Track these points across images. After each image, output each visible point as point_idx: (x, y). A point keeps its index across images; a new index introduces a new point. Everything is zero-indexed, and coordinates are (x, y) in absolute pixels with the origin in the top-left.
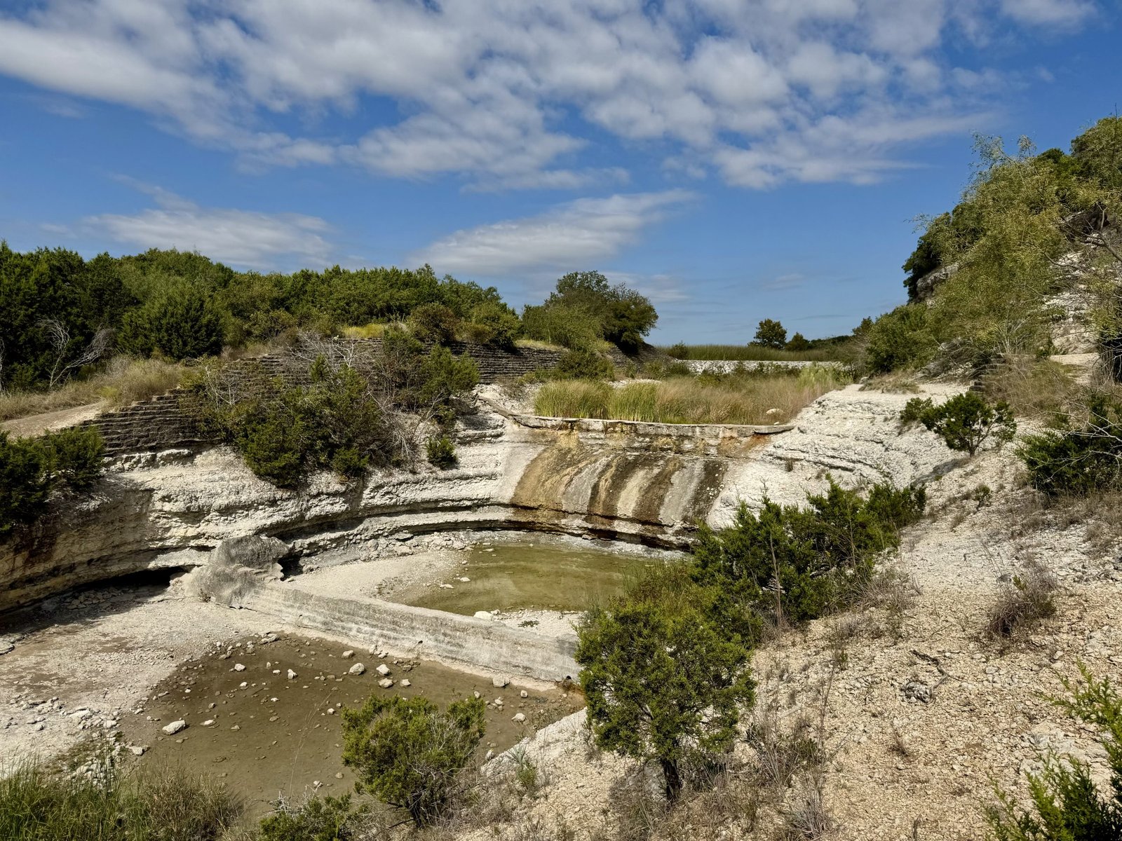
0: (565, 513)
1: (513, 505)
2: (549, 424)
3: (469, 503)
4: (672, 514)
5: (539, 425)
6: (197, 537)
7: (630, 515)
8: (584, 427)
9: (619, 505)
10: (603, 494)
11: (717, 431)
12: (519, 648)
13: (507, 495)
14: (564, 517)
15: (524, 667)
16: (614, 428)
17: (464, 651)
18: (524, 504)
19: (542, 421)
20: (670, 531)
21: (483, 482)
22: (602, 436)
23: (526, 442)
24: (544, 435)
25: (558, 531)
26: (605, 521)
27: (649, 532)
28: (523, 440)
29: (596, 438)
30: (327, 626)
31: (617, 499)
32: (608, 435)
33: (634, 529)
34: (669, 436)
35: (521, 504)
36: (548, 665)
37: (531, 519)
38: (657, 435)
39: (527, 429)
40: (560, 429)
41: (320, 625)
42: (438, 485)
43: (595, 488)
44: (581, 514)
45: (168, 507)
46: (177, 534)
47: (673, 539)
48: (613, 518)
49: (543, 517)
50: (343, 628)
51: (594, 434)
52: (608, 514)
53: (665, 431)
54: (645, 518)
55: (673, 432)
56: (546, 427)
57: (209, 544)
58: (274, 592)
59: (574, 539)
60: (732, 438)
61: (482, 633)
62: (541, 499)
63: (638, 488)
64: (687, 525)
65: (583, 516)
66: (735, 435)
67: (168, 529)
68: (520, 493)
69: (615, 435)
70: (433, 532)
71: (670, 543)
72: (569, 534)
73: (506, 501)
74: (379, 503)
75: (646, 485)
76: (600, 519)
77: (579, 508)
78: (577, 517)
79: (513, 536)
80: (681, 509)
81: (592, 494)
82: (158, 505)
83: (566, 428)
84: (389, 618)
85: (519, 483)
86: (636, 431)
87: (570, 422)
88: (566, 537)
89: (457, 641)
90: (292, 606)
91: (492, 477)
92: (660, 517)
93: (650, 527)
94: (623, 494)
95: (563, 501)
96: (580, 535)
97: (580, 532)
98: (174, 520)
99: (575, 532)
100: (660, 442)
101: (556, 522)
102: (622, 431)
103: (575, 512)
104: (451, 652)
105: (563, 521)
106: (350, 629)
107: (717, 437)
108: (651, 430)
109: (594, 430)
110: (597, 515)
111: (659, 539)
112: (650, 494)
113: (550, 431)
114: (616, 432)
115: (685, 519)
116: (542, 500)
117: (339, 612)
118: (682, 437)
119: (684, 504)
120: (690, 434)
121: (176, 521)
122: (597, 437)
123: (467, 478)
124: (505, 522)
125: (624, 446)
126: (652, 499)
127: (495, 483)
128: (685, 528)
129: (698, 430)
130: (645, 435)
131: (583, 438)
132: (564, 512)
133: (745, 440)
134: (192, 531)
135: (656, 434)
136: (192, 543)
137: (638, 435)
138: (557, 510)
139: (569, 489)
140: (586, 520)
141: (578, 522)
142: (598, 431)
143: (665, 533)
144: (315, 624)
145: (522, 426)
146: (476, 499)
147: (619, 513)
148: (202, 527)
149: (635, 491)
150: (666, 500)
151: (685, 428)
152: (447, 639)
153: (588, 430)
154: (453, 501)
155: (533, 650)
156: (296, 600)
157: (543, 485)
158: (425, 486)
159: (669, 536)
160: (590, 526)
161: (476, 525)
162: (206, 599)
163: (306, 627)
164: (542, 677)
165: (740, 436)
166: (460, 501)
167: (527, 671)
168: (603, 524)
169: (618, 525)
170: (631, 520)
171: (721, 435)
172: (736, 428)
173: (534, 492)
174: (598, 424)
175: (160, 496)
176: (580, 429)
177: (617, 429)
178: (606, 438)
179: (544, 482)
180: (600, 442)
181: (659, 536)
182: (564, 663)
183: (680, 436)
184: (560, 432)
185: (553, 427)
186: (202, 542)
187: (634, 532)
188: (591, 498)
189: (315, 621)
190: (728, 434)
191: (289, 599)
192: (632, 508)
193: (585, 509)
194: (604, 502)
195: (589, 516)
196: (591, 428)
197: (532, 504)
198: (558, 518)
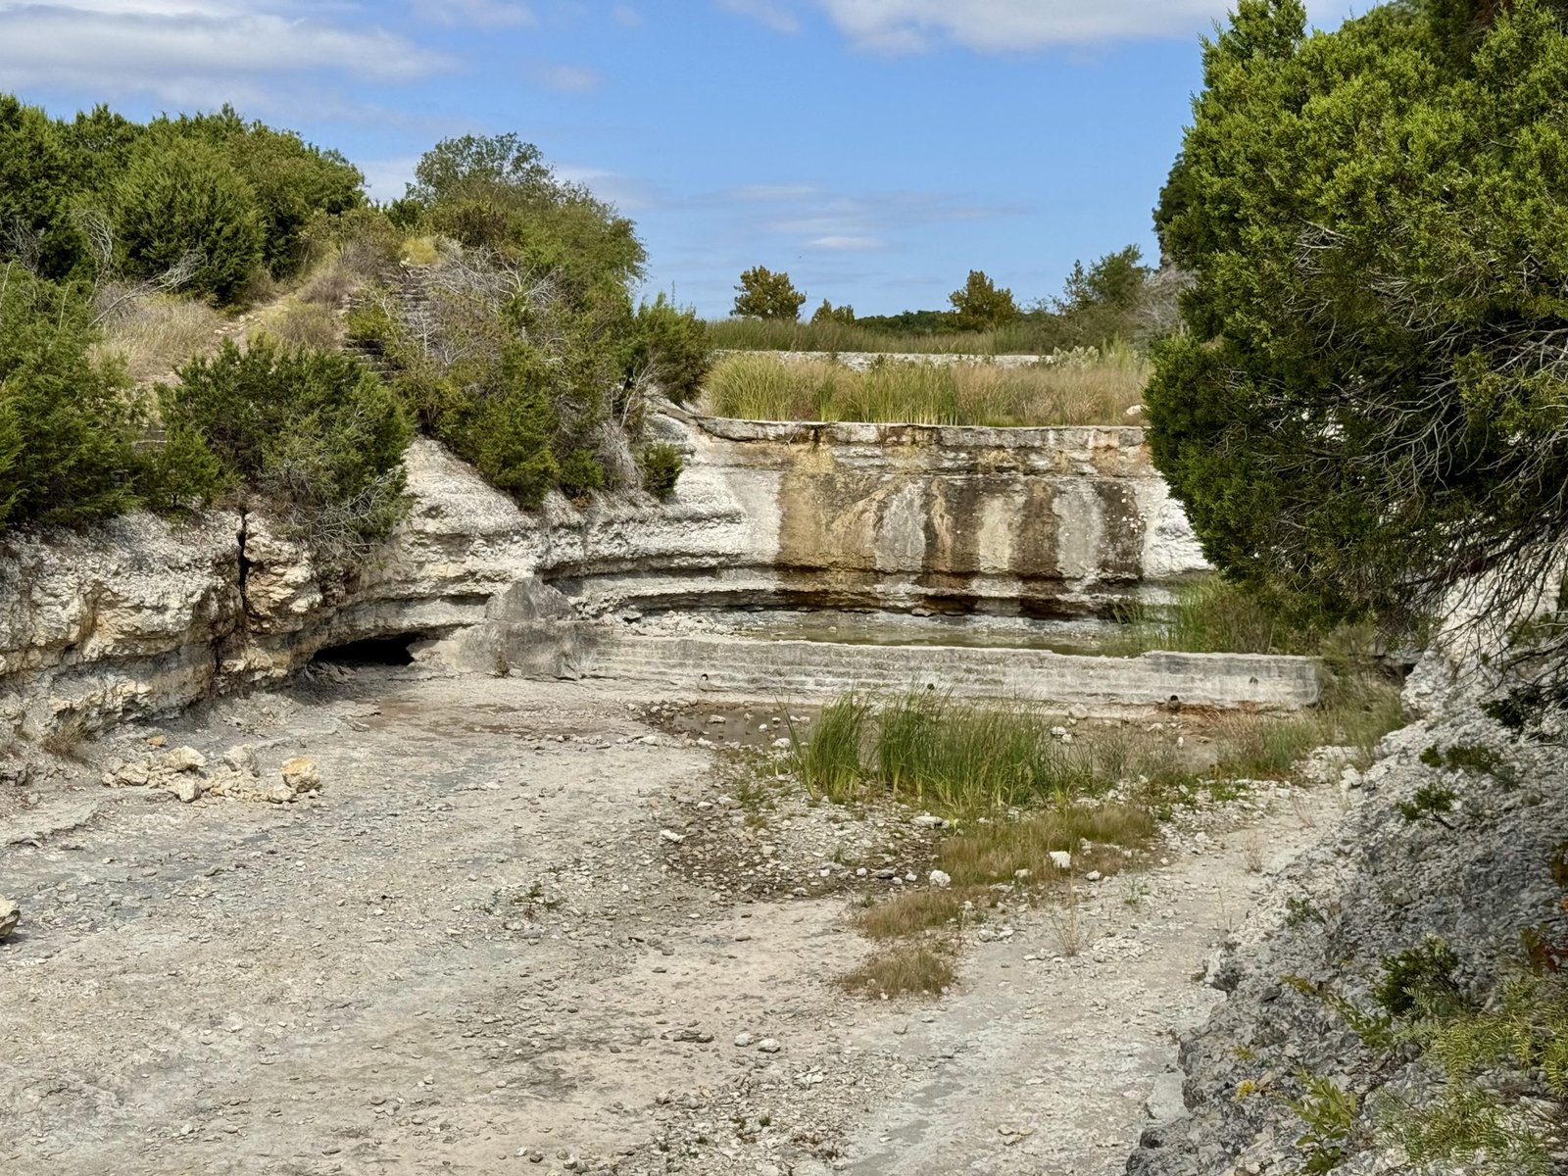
0: (879, 574)
1: (782, 567)
2: (771, 432)
3: (713, 562)
4: (1079, 559)
5: (751, 435)
6: (460, 579)
7: (1006, 567)
8: (841, 436)
9: (982, 552)
10: (947, 539)
11: (1085, 437)
12: (1091, 673)
13: (769, 547)
14: (877, 581)
15: (1104, 695)
16: (899, 437)
17: (1005, 687)
18: (803, 563)
19: (758, 428)
20: (1077, 587)
21: (722, 528)
22: (878, 451)
23: (738, 465)
24: (764, 453)
25: (869, 606)
26: (953, 581)
27: (1039, 592)
28: (730, 462)
29: (866, 456)
30: (758, 685)
31: (976, 543)
32: (889, 450)
33: (1014, 590)
34: (1000, 447)
35: (797, 563)
36: (1139, 687)
37: (820, 587)
38: (978, 447)
39: (728, 444)
40: (794, 441)
41: (745, 685)
42: (666, 529)
43: (929, 528)
44: (909, 573)
45: (431, 526)
46: (433, 574)
47: (1085, 598)
48: (974, 574)
49: (839, 583)
50: (790, 683)
51: (860, 450)
52: (962, 568)
53: (993, 440)
54: (1030, 569)
55: (1008, 439)
56: (766, 439)
57: (483, 588)
58: (638, 649)
59: (896, 618)
60: (1109, 448)
61: (1030, 661)
62: (833, 551)
63: (1005, 526)
64: (1109, 574)
65: (913, 578)
66: (1115, 443)
67: (421, 565)
68: (792, 544)
69: (900, 448)
70: (666, 610)
71: (1081, 606)
72: (885, 609)
73: (768, 560)
74: (606, 553)
75: (1018, 519)
76: (945, 579)
77: (907, 563)
78: (902, 580)
79: (785, 619)
80: (1092, 551)
81: (927, 538)
82: (418, 523)
83: (805, 439)
84: (868, 660)
85: (782, 528)
86: (939, 442)
87: (813, 427)
88: (882, 616)
89: (989, 677)
90: (681, 665)
91: (732, 518)
92: (1060, 565)
93: (1037, 586)
94: (982, 536)
95: (877, 553)
96: (907, 611)
97: (909, 604)
98: (433, 549)
99: (901, 605)
100: (990, 458)
101: (868, 589)
102: (914, 442)
103: (899, 571)
104: (987, 690)
105: (880, 587)
106: (803, 683)
107: (1083, 447)
108: (968, 439)
109: (859, 443)
110: (940, 572)
111: (1058, 602)
112: (1030, 533)
113: (773, 445)
114: (902, 444)
115: (1104, 565)
116: (837, 554)
117: (773, 663)
118: (1024, 450)
119: (1095, 543)
120: (1037, 444)
121: (435, 552)
122: (869, 453)
123: (696, 518)
124: (775, 593)
125: (925, 466)
126: (1036, 540)
127: (740, 528)
128: (1104, 580)
129: (1051, 435)
130: (958, 448)
131: (842, 456)
132: (876, 572)
133: (1131, 450)
134: (453, 570)
135: (976, 446)
136: (452, 590)
137: (945, 448)
138: (862, 570)
139: (884, 532)
140: (918, 582)
141: (904, 588)
142: (868, 444)
143: (1069, 591)
144: (735, 684)
145: (715, 439)
146: (723, 555)
147: (984, 566)
148: (471, 563)
149: (1003, 529)
150: (1062, 539)
151: (1030, 434)
152: (972, 677)
153: (848, 443)
154: (693, 556)
155: (1113, 672)
156: (686, 655)
157: (828, 529)
158: (651, 529)
159: (1076, 594)
160: (931, 592)
161: (726, 601)
162: (504, 673)
163: (719, 690)
164: (1136, 702)
165: (1123, 444)
166: (701, 556)
167: (1111, 700)
168: (950, 586)
169: (980, 587)
170: (1003, 576)
171: (1091, 444)
172: (1117, 431)
173: (817, 540)
174: (868, 432)
175: (425, 508)
176: (833, 441)
177: (904, 439)
178: (885, 454)
179: (828, 525)
180: (877, 462)
181: (1059, 596)
182: (1163, 681)
183: (1021, 448)
184: (794, 448)
185: (778, 438)
186: (469, 587)
187: (1014, 594)
188: (927, 545)
189: (733, 679)
190: (1103, 442)
191: (672, 656)
192: (1007, 556)
193: (918, 564)
194: (953, 549)
195: (925, 575)
196: (854, 438)
197: (819, 562)
198: (866, 583)
